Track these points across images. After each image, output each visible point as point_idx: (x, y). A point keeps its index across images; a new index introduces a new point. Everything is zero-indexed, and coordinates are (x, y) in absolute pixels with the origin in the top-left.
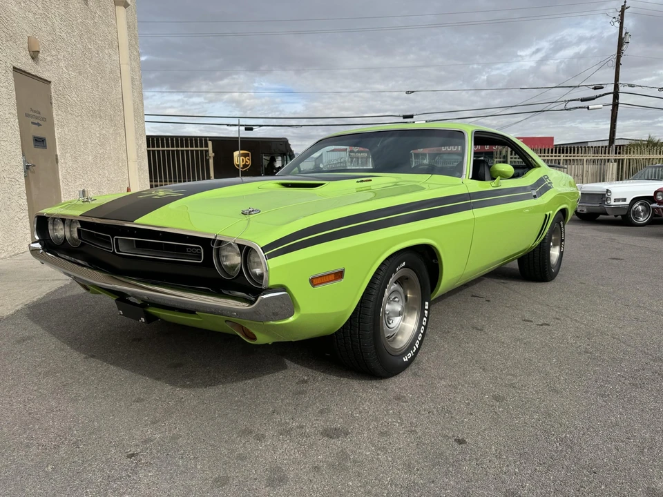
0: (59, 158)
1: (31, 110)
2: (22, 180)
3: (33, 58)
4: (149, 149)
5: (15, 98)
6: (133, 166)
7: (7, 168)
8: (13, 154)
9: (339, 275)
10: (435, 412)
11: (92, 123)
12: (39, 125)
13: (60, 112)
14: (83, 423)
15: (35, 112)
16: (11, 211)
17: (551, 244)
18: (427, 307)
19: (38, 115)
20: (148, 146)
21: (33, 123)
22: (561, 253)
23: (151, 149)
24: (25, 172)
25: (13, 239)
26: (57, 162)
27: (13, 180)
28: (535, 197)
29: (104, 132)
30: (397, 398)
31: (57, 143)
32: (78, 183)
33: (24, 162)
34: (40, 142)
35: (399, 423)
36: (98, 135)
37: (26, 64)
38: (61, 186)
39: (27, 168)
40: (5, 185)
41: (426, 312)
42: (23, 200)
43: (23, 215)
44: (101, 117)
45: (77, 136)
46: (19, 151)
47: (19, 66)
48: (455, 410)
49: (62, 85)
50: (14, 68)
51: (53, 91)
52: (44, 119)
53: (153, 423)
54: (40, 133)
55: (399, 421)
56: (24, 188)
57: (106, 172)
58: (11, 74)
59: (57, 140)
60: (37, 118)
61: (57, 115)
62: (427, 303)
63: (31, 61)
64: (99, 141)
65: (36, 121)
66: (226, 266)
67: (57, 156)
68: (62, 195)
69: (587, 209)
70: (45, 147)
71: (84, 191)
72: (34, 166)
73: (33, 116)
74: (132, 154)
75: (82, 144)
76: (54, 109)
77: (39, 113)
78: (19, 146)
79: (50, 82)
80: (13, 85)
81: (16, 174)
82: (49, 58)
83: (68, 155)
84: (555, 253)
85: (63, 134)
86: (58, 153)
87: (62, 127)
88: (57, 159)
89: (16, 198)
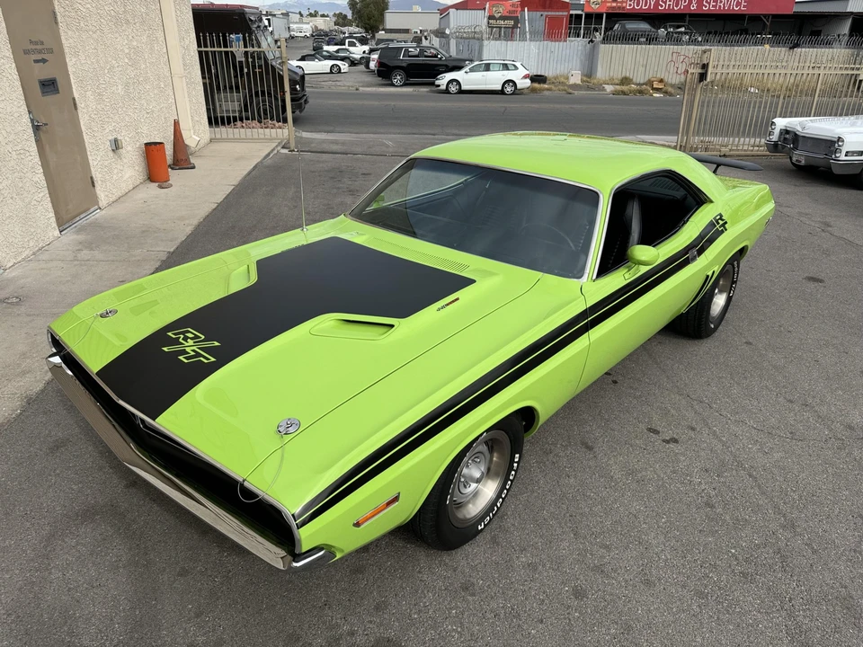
0: (77, 102)
1: (31, 42)
4: (200, 49)
6: (180, 85)
7: (12, 137)
8: (16, 115)
9: (396, 499)
10: (502, 616)
11: (117, 35)
12: (44, 61)
13: (70, 33)
14: (124, 609)
15: (36, 43)
16: (26, 194)
17: (716, 291)
18: (516, 460)
19: (39, 47)
20: (199, 46)
21: (36, 61)
22: (729, 300)
23: (203, 49)
24: (35, 136)
25: (32, 230)
26: (76, 108)
27: (22, 152)
28: (693, 259)
29: (135, 43)
30: (465, 588)
31: (72, 81)
32: (107, 131)
33: (32, 121)
34: (49, 86)
35: (459, 632)
36: (127, 51)
38: (86, 140)
39: (36, 129)
41: (515, 465)
42: (39, 176)
44: (128, 22)
45: (98, 61)
46: (24, 110)
48: (525, 612)
51: (56, 3)
52: (50, 51)
53: (197, 616)
54: (47, 73)
55: (459, 629)
56: (37, 159)
57: (143, 102)
59: (71, 76)
60: (40, 52)
61: (68, 39)
62: (517, 456)
64: (130, 59)
65: (39, 57)
67: (74, 99)
68: (89, 153)
70: (57, 91)
71: (116, 140)
72: (46, 124)
73: (34, 51)
74: (177, 66)
75: (106, 71)
76: (61, 31)
77: (42, 43)
78: (23, 102)
81: (24, 143)
83: (89, 93)
84: (719, 301)
85: (79, 66)
86: (76, 95)
87: (76, 54)
88: (75, 104)
89: (29, 175)
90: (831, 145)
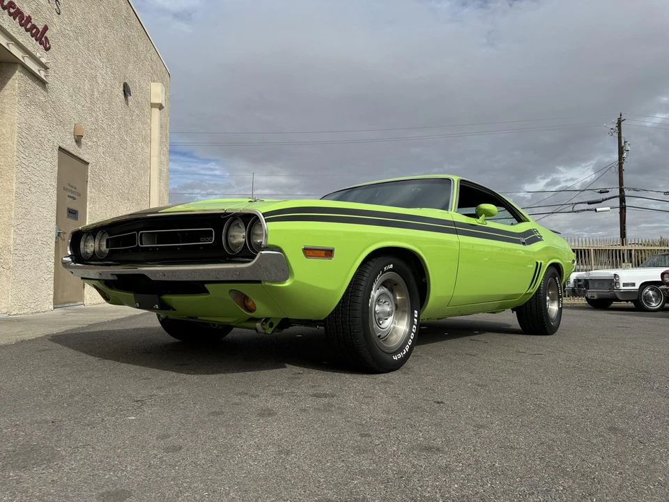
1: (69, 185)
2: (53, 245)
3: (76, 141)
5: (57, 172)
7: (42, 231)
8: (48, 220)
9: (329, 253)
12: (74, 198)
13: (93, 190)
15: (72, 187)
16: (39, 271)
18: (416, 316)
19: (73, 190)
21: (70, 197)
24: (56, 238)
25: (36, 297)
27: (45, 243)
28: (524, 244)
30: (385, 382)
31: (87, 217)
33: (57, 229)
34: (73, 213)
37: (70, 145)
39: (59, 234)
40: (37, 246)
41: (416, 320)
42: (51, 263)
43: (49, 276)
44: (129, 200)
46: (54, 219)
47: (64, 146)
49: (98, 167)
50: (60, 147)
51: (89, 171)
52: (79, 195)
54: (74, 206)
56: (53, 252)
58: (56, 152)
59: (88, 214)
60: (73, 192)
61: (91, 192)
62: (416, 312)
63: (74, 143)
65: (72, 195)
66: (232, 244)
69: (598, 295)
70: (76, 218)
72: (65, 233)
73: (70, 191)
76: (88, 187)
77: (76, 188)
78: (55, 214)
79: (88, 163)
80: (57, 161)
81: (48, 238)
82: (90, 144)
84: (553, 308)
85: (93, 208)
87: (94, 203)
89: (45, 260)
90: (612, 282)
